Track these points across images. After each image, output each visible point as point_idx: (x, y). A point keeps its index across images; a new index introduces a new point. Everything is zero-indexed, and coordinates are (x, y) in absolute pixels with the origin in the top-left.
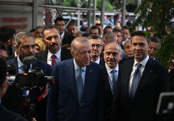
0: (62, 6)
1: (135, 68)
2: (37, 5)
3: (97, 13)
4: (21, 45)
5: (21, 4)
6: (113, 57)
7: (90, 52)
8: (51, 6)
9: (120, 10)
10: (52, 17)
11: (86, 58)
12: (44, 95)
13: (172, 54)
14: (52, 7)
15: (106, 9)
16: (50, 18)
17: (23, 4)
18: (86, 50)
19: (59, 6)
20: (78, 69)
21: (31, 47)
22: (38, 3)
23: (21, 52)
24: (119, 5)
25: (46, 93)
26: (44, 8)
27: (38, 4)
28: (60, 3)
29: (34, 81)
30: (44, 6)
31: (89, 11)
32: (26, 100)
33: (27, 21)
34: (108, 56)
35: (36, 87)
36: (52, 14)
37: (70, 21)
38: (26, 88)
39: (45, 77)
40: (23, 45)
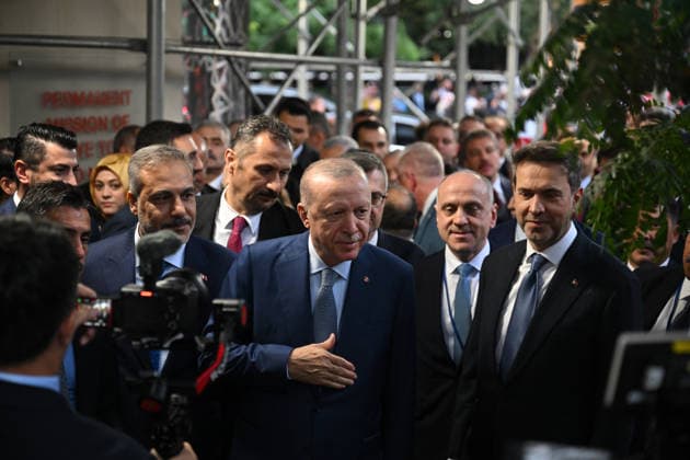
0: (248, 50)
1: (525, 269)
2: (163, 48)
3: (367, 72)
4: (143, 193)
5: (106, 44)
6: (468, 219)
7: (363, 211)
8: (210, 51)
9: (446, 63)
10: (212, 90)
11: (345, 233)
12: (216, 369)
13: (643, 215)
14: (212, 55)
15: (397, 58)
16: (206, 94)
17: (114, 45)
18: (344, 205)
19: (237, 50)
20: (320, 272)
21: (178, 200)
22: (167, 39)
23: (147, 215)
24: (441, 46)
25: (222, 362)
26: (185, 58)
27: (167, 45)
28: (241, 41)
29: (178, 317)
30: (187, 49)
31: (339, 66)
32: (153, 389)
33: (128, 102)
34: (449, 219)
35: (180, 336)
36: (212, 78)
37: (276, 101)
38: (149, 343)
39: (216, 301)
40: (151, 191)
